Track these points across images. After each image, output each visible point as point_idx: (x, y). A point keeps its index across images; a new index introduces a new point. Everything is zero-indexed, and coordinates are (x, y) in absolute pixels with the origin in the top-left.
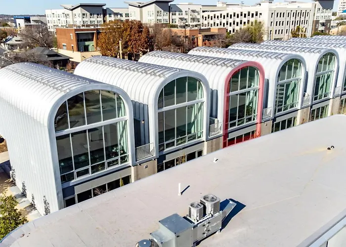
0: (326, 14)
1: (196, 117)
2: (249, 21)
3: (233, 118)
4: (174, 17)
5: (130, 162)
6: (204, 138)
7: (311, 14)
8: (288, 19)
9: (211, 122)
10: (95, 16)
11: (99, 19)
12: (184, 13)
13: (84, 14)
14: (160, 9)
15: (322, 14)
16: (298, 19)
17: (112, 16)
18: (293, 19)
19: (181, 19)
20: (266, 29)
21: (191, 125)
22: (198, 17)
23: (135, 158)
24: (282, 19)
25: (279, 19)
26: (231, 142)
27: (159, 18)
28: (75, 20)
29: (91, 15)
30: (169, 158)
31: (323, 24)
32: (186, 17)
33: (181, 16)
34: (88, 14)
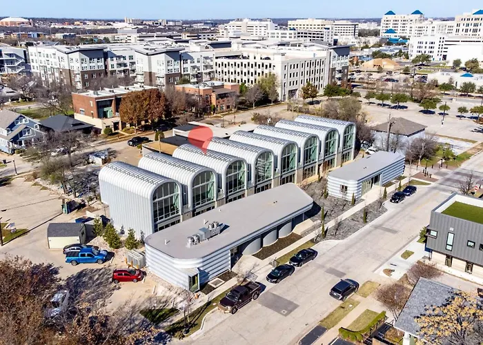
0: (342, 61)
1: (210, 189)
2: (263, 72)
3: (231, 188)
4: (185, 66)
5: (180, 213)
6: (215, 200)
7: (327, 62)
8: (302, 70)
9: (219, 191)
10: (96, 60)
11: (99, 64)
12: (196, 61)
13: (82, 60)
14: (170, 59)
15: (339, 61)
16: (313, 68)
17: (115, 59)
18: (307, 69)
19: (194, 67)
20: (280, 82)
21: (208, 192)
22: (211, 63)
23: (182, 211)
24: (295, 70)
25: (293, 71)
26: (231, 200)
27: (170, 68)
28: (71, 64)
29: (90, 59)
30: (197, 211)
31: (340, 71)
32: (198, 65)
33: (193, 65)
34: (88, 59)
